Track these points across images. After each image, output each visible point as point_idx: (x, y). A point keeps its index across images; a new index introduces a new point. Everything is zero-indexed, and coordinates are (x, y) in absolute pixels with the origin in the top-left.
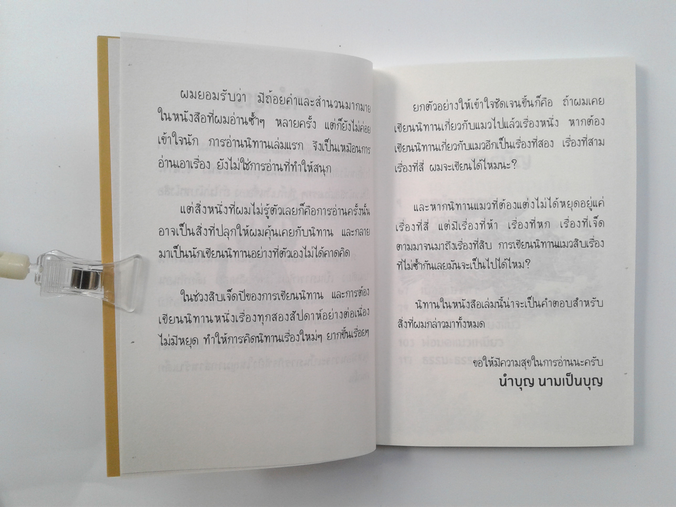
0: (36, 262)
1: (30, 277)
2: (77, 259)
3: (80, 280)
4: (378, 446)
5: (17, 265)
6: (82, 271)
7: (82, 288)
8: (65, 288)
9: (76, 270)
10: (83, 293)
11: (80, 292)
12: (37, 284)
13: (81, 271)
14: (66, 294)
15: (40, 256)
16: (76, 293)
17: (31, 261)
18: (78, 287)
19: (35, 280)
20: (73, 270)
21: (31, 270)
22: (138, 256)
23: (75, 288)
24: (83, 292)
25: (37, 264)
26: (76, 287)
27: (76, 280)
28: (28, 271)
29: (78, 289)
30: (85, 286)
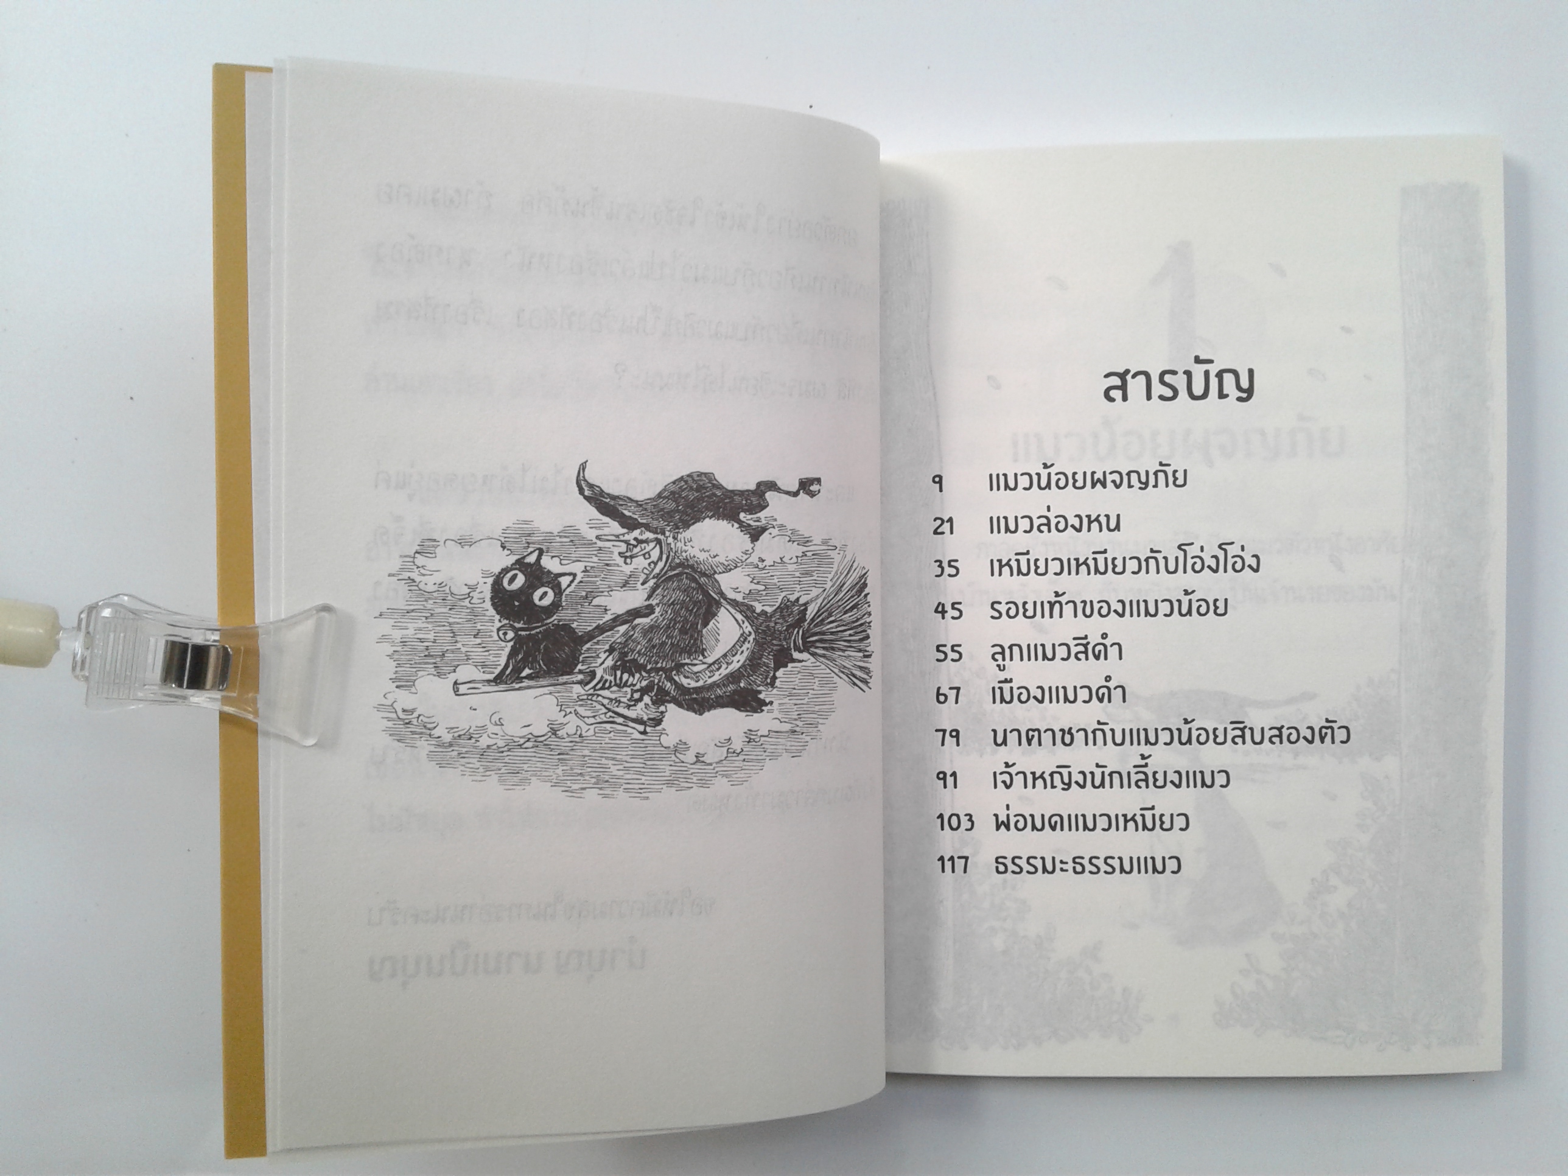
0: (76, 625)
1: (60, 663)
2: (178, 617)
3: (185, 667)
4: (891, 1077)
5: (30, 630)
6: (190, 645)
7: (188, 687)
8: (146, 687)
9: (173, 643)
10: (191, 698)
11: (185, 698)
12: (77, 677)
13: (186, 645)
14: (150, 703)
15: (87, 608)
16: (172, 699)
17: (62, 622)
18: (180, 686)
19: (74, 669)
20: (167, 641)
21: (62, 644)
22: (326, 608)
23: (173, 688)
24: (192, 696)
25: (79, 628)
26: (174, 686)
27: (174, 669)
28: (57, 646)
29: (180, 689)
30: (197, 682)
